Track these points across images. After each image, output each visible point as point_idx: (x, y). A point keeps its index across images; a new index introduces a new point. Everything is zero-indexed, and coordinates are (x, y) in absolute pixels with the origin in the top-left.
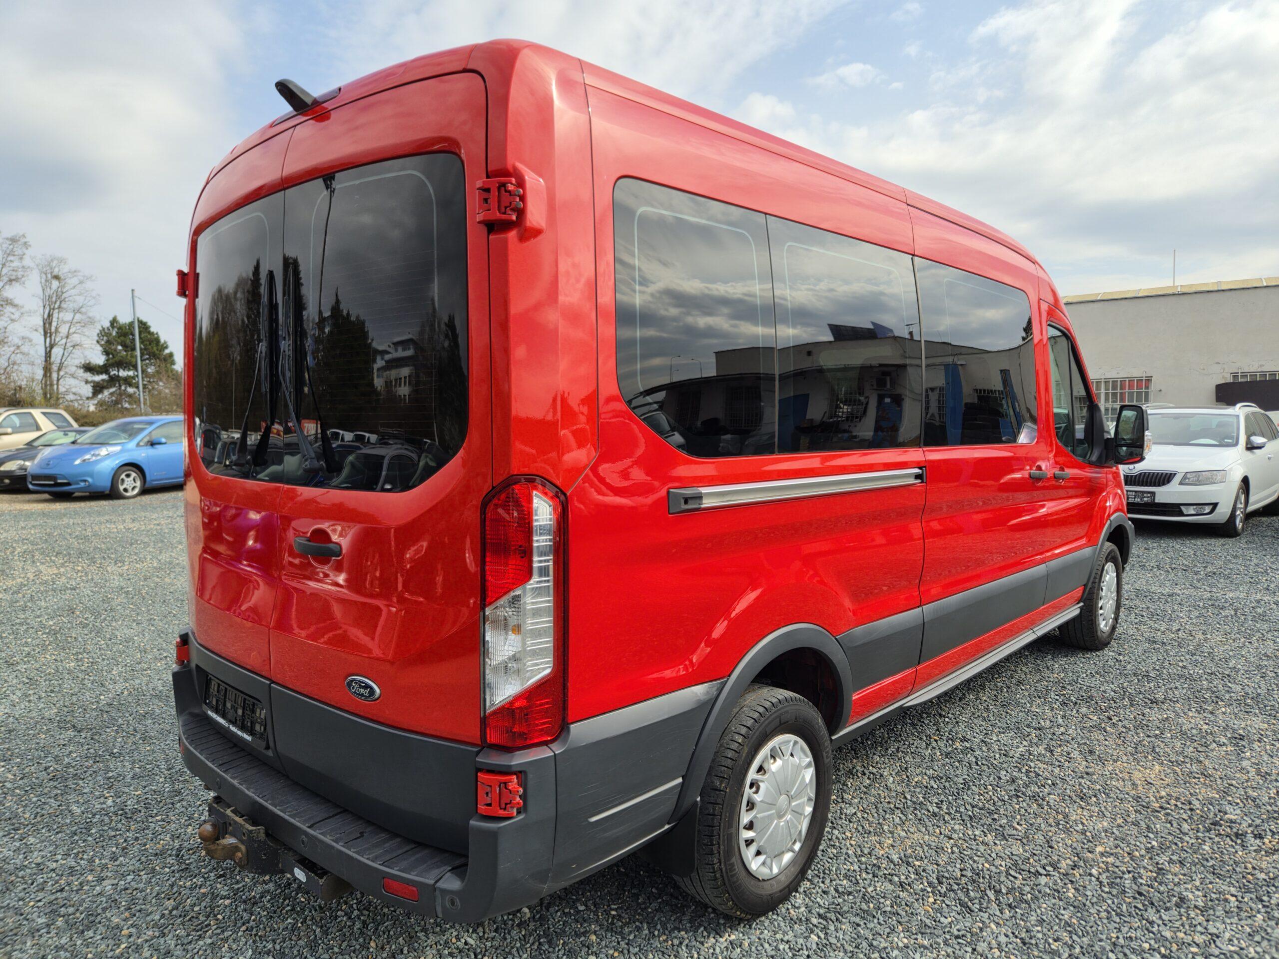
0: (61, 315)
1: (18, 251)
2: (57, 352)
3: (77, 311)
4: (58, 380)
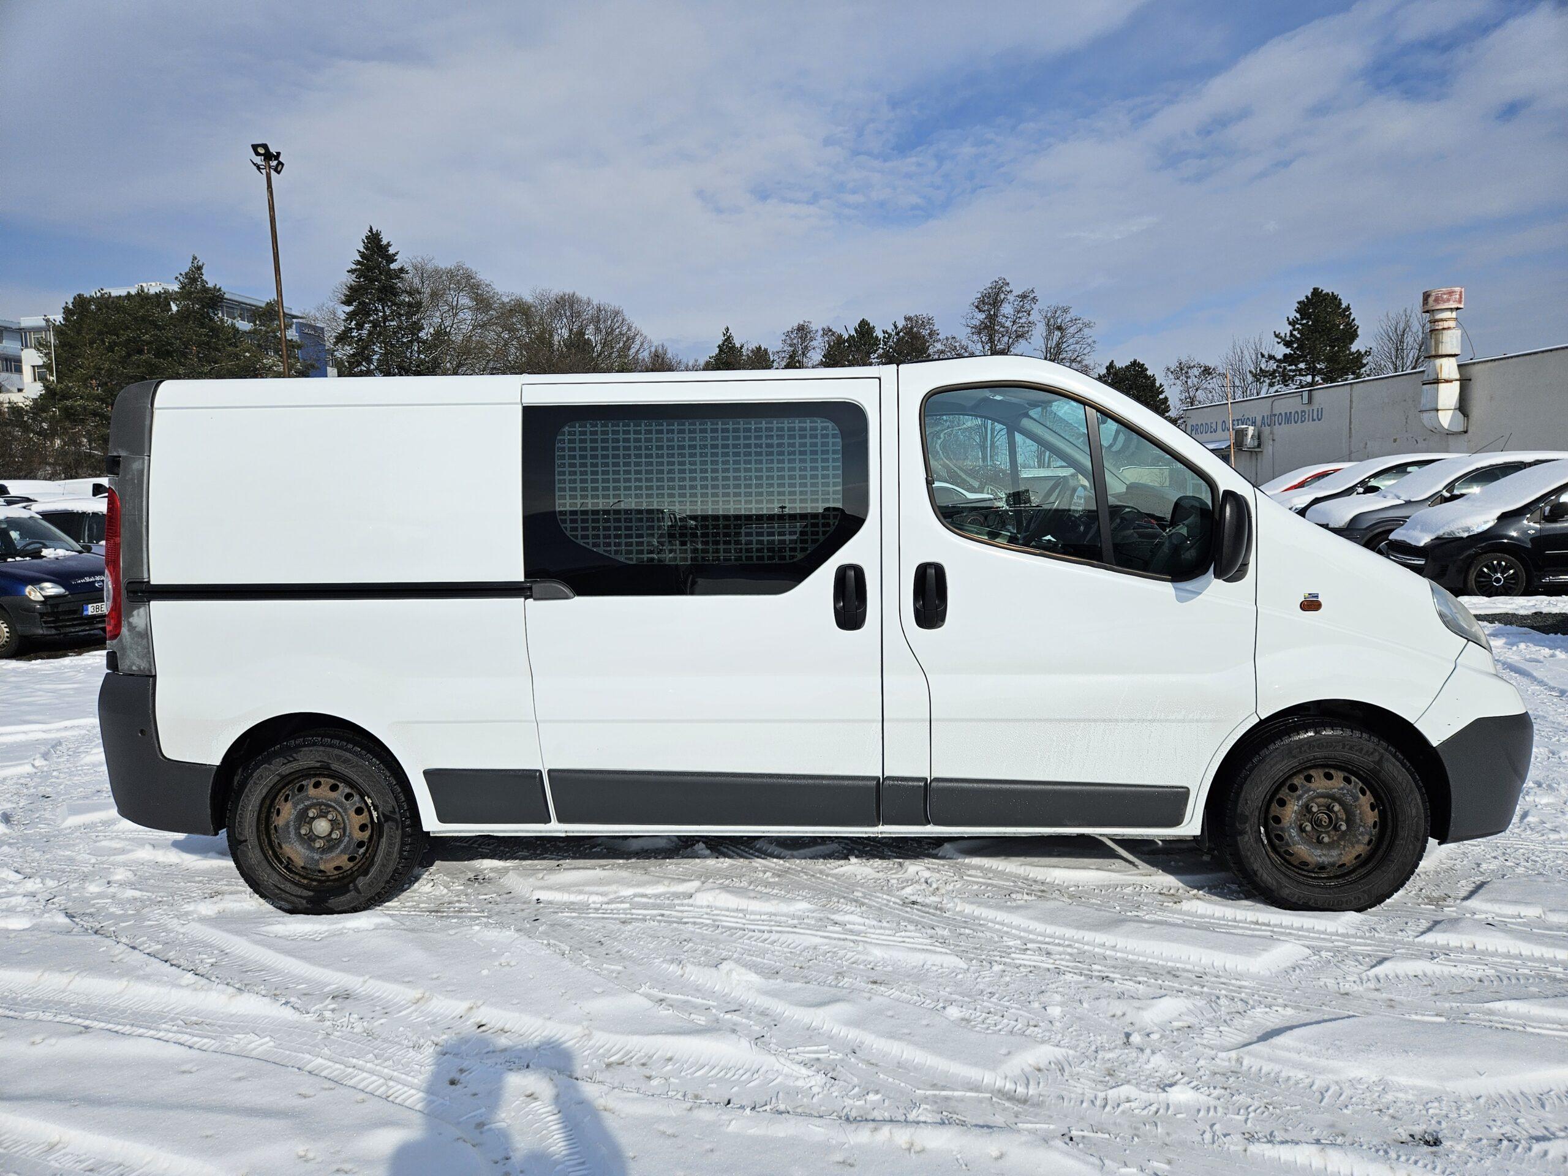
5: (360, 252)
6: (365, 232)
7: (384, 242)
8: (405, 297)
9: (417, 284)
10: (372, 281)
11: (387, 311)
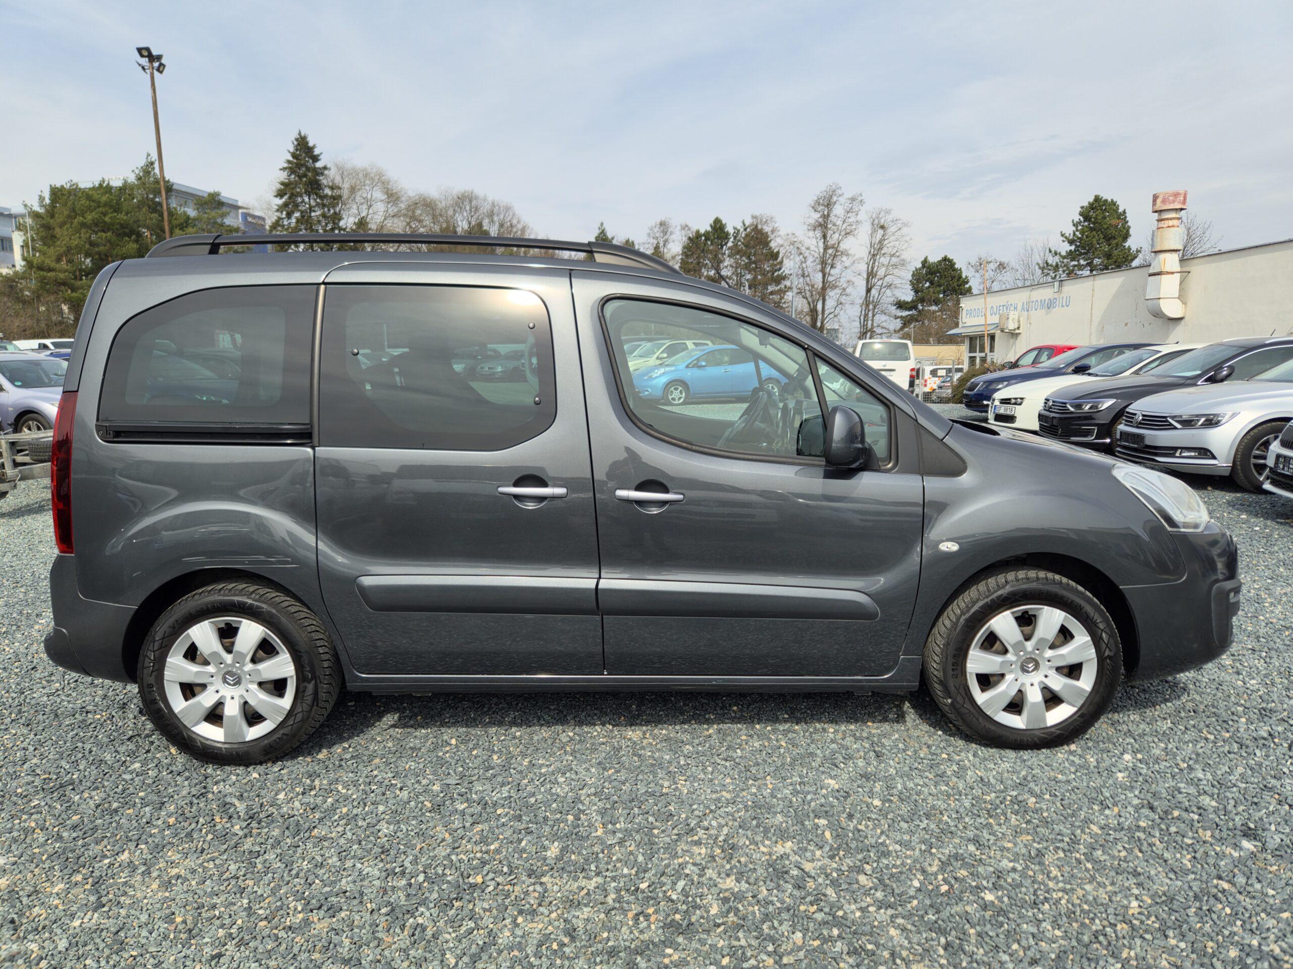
0: (882, 259)
1: (856, 208)
2: (874, 292)
3: (893, 255)
4: (874, 316)
5: (290, 152)
6: (296, 135)
8: (328, 191)
9: (338, 180)
10: (300, 177)
11: (313, 203)
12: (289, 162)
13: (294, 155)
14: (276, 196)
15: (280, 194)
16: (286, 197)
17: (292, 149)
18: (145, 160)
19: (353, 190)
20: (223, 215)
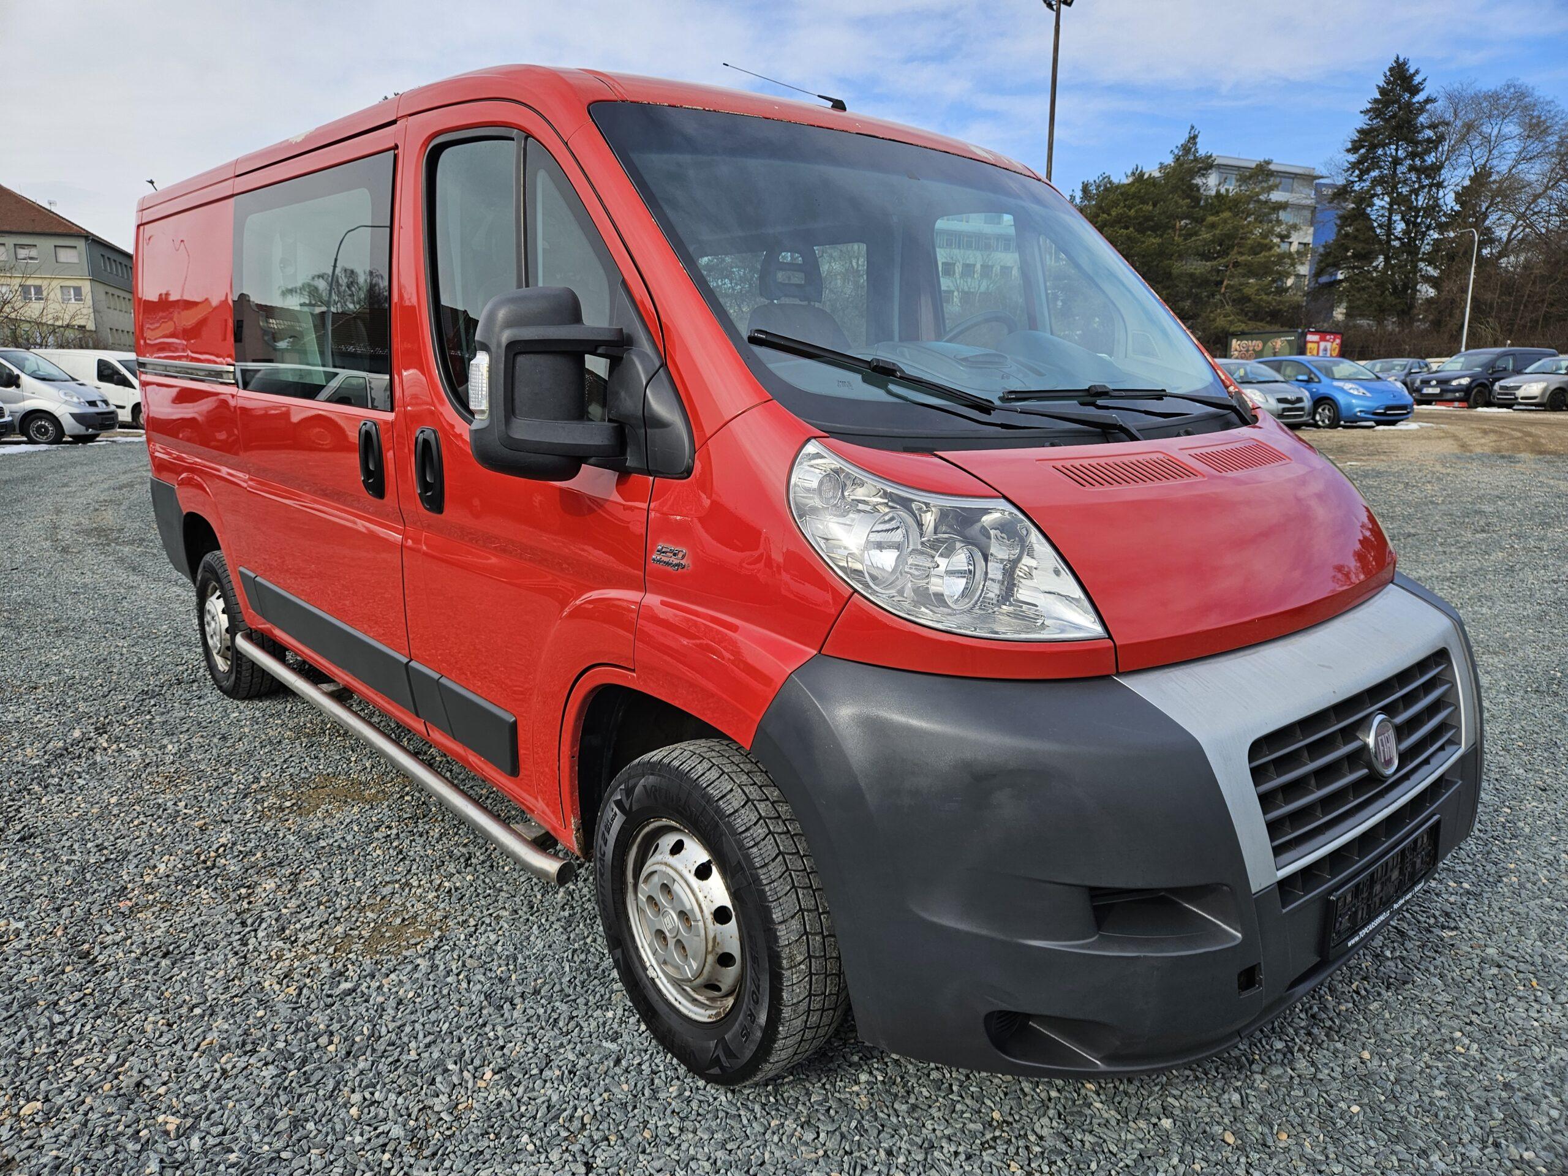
5: (1379, 87)
6: (1391, 63)
7: (1412, 71)
8: (1429, 133)
9: (1449, 116)
10: (1386, 121)
11: (1401, 153)
12: (1376, 101)
13: (1383, 91)
14: (1348, 151)
15: (1354, 149)
16: (1363, 151)
17: (1382, 84)
18: (1187, 136)
19: (1469, 127)
20: (1271, 189)
